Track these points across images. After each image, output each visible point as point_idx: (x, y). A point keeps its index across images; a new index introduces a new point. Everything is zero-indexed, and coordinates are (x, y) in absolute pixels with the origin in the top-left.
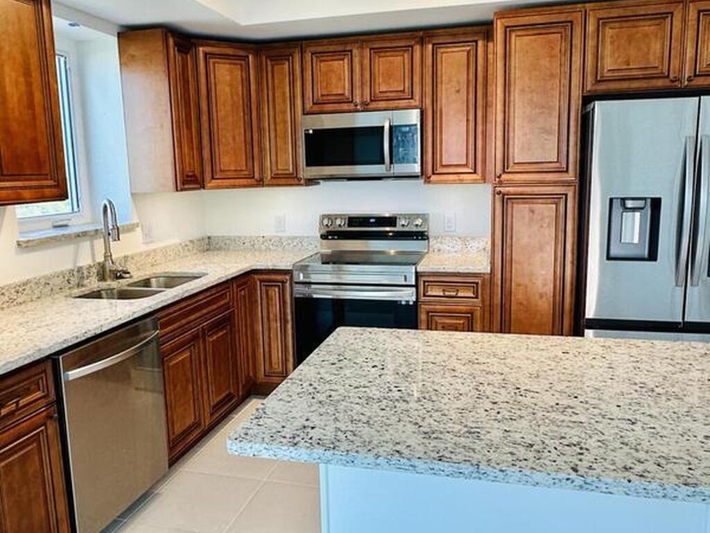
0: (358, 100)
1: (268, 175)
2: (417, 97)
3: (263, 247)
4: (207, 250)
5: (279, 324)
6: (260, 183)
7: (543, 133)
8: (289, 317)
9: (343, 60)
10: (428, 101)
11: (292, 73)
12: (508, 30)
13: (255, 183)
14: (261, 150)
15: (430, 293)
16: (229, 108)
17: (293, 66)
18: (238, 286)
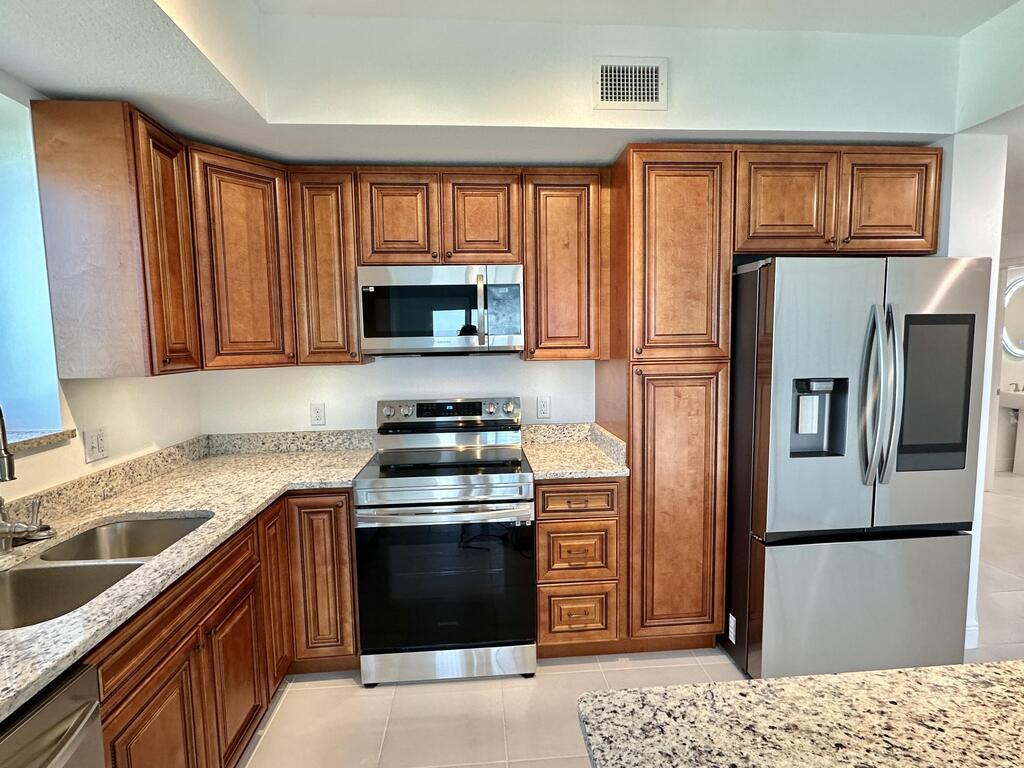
0: (436, 248)
1: (305, 349)
2: (515, 248)
3: (293, 447)
4: (206, 456)
5: (330, 568)
6: (294, 360)
7: (689, 298)
8: (346, 558)
9: (416, 195)
10: (529, 256)
11: (341, 208)
12: (648, 167)
13: (286, 360)
14: (295, 313)
15: (550, 508)
16: (244, 249)
17: (342, 199)
18: (265, 524)
